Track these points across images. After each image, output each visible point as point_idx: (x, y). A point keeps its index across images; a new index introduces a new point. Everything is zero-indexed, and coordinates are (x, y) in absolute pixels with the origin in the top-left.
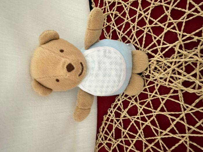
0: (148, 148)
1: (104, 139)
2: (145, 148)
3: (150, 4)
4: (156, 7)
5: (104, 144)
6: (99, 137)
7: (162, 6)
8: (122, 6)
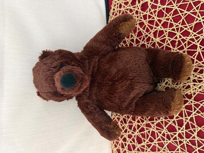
0: (138, 119)
1: (116, 115)
2: (137, 119)
3: (139, 42)
4: (142, 44)
5: (116, 118)
6: (113, 115)
7: (145, 44)
8: (126, 41)
